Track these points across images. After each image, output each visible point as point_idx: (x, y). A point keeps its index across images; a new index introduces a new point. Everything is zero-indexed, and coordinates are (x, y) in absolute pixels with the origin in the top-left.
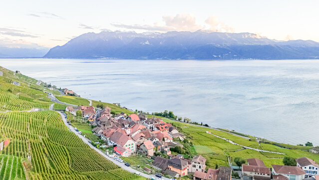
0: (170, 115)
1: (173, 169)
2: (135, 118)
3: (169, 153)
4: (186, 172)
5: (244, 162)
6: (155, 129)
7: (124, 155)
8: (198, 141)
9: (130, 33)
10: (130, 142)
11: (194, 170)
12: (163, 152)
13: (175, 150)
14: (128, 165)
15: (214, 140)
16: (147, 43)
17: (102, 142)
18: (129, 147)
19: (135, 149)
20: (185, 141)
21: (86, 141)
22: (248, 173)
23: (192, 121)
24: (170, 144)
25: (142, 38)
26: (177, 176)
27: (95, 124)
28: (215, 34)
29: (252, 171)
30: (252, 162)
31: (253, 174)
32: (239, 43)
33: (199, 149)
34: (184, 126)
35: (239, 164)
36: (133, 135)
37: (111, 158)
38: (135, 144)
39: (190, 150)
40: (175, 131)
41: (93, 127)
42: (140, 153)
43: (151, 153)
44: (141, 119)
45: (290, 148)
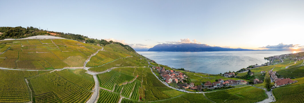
0: (183, 70)
1: (184, 87)
2: (172, 71)
3: (183, 82)
4: (188, 88)
5: (205, 83)
6: (178, 75)
7: (169, 83)
8: (192, 78)
9: (171, 44)
10: (170, 79)
11: (191, 87)
12: (181, 82)
13: (184, 81)
14: (170, 86)
15: (197, 77)
16: (176, 47)
17: (162, 78)
18: (170, 80)
19: (172, 81)
20: (188, 78)
21: (157, 77)
22: (207, 86)
23: (190, 71)
24: (183, 79)
25: (174, 45)
26: (185, 89)
27: (160, 72)
28: (195, 44)
29: (207, 85)
30: (207, 82)
31: (208, 86)
32: (202, 47)
33: (192, 80)
34: (188, 73)
35: (204, 83)
36: (172, 77)
37: (165, 83)
38: (172, 80)
39: (189, 80)
40: (184, 75)
41: (159, 73)
42: (174, 82)
43: (177, 82)
44: (174, 72)
45: (217, 75)
